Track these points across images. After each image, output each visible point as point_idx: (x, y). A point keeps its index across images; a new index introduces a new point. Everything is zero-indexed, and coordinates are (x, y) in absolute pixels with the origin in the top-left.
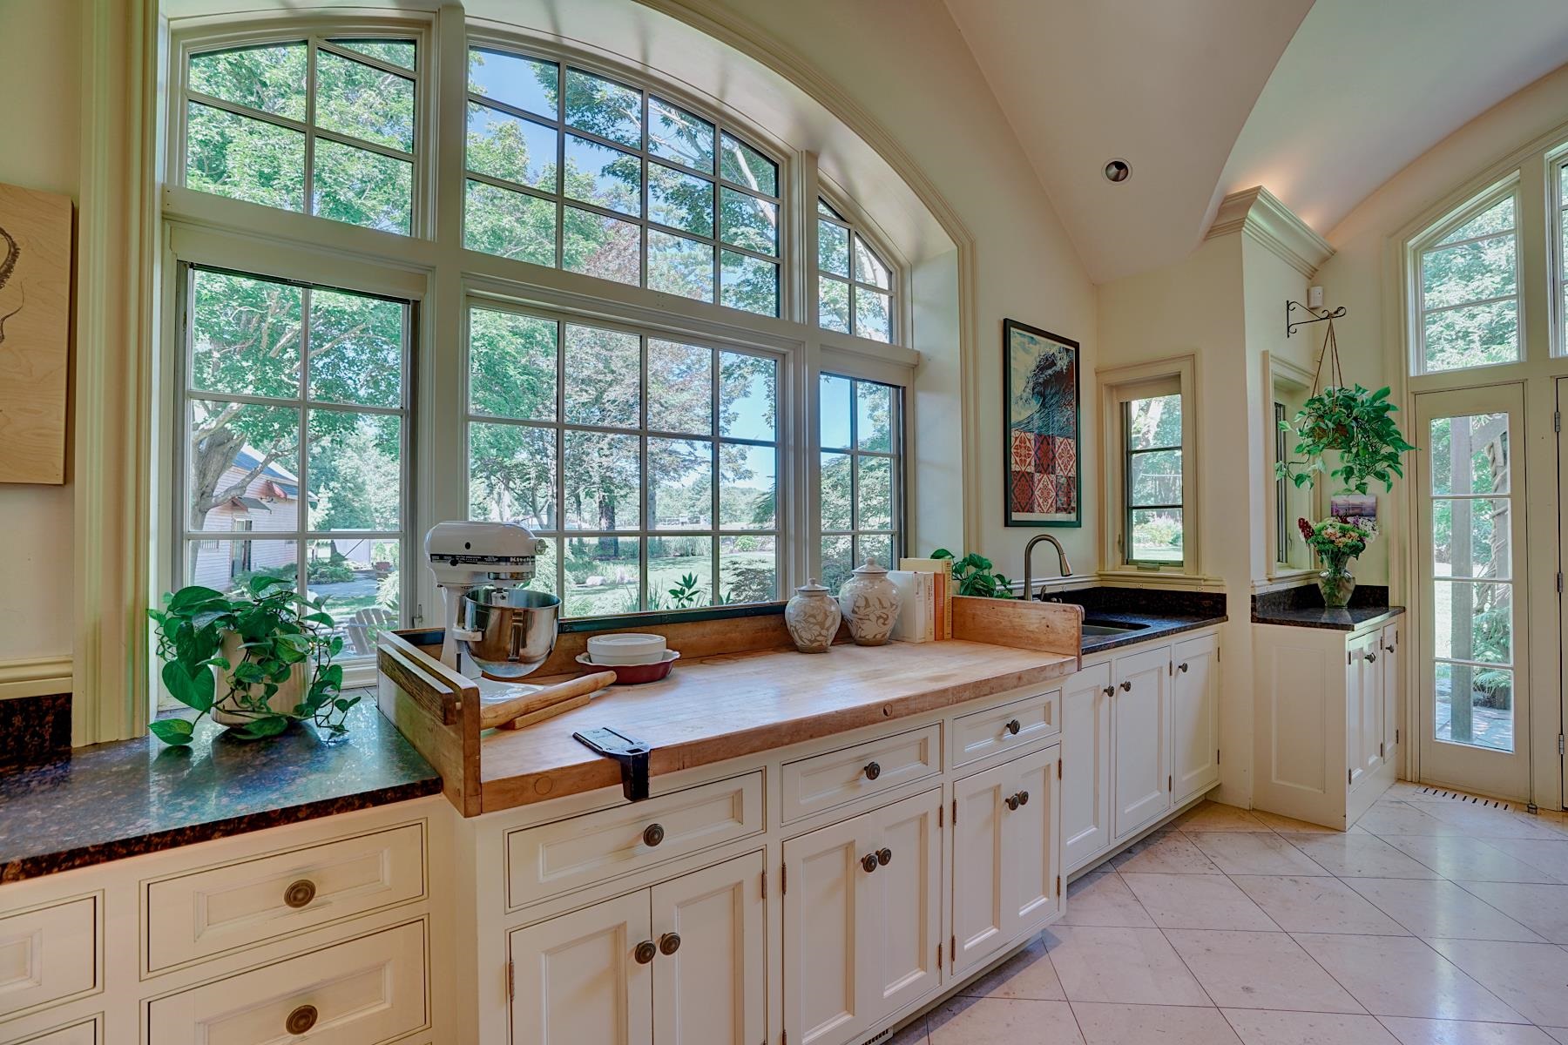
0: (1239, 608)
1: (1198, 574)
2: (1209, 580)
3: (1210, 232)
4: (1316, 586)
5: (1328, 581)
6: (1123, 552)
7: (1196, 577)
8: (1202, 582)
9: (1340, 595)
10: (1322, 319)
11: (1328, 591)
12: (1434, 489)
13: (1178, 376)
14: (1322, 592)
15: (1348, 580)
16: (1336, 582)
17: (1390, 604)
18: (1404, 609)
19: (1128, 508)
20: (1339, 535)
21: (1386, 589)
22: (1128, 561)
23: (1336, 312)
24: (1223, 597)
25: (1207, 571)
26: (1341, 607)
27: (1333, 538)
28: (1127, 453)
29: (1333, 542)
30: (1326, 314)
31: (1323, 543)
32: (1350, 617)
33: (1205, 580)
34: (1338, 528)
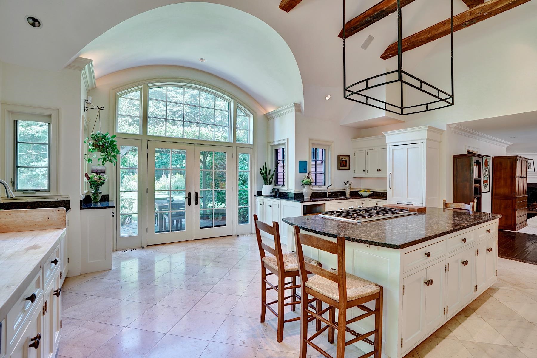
0: (75, 205)
1: (58, 194)
2: (63, 196)
3: (68, 66)
4: (90, 195)
5: (93, 194)
6: (14, 186)
7: (57, 195)
8: (60, 196)
9: (98, 198)
10: (96, 109)
11: (94, 197)
12: (121, 166)
13: (50, 116)
14: (92, 197)
15: (100, 193)
16: (96, 194)
17: (109, 200)
18: (113, 200)
19: (16, 167)
20: (98, 179)
21: (108, 195)
22: (16, 190)
23: (101, 108)
24: (69, 201)
25: (62, 193)
26: (98, 202)
27: (97, 180)
28: (16, 143)
29: (96, 181)
30: (98, 108)
31: (94, 182)
32: (100, 205)
33: (61, 196)
34: (98, 177)
